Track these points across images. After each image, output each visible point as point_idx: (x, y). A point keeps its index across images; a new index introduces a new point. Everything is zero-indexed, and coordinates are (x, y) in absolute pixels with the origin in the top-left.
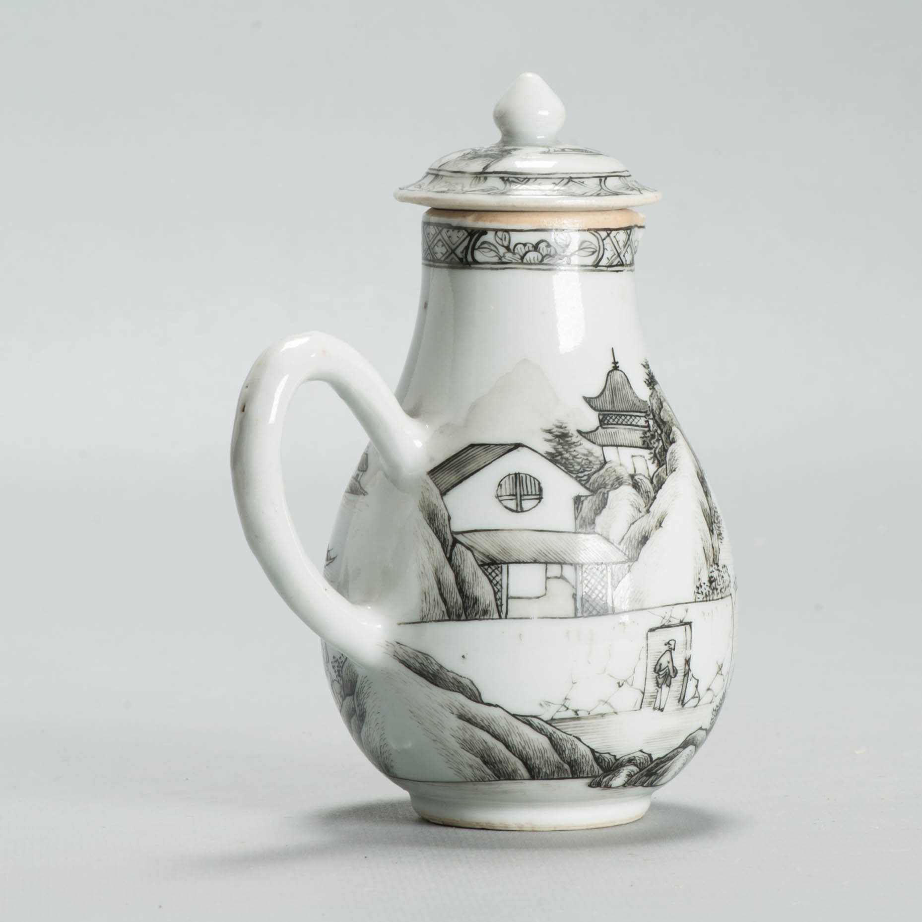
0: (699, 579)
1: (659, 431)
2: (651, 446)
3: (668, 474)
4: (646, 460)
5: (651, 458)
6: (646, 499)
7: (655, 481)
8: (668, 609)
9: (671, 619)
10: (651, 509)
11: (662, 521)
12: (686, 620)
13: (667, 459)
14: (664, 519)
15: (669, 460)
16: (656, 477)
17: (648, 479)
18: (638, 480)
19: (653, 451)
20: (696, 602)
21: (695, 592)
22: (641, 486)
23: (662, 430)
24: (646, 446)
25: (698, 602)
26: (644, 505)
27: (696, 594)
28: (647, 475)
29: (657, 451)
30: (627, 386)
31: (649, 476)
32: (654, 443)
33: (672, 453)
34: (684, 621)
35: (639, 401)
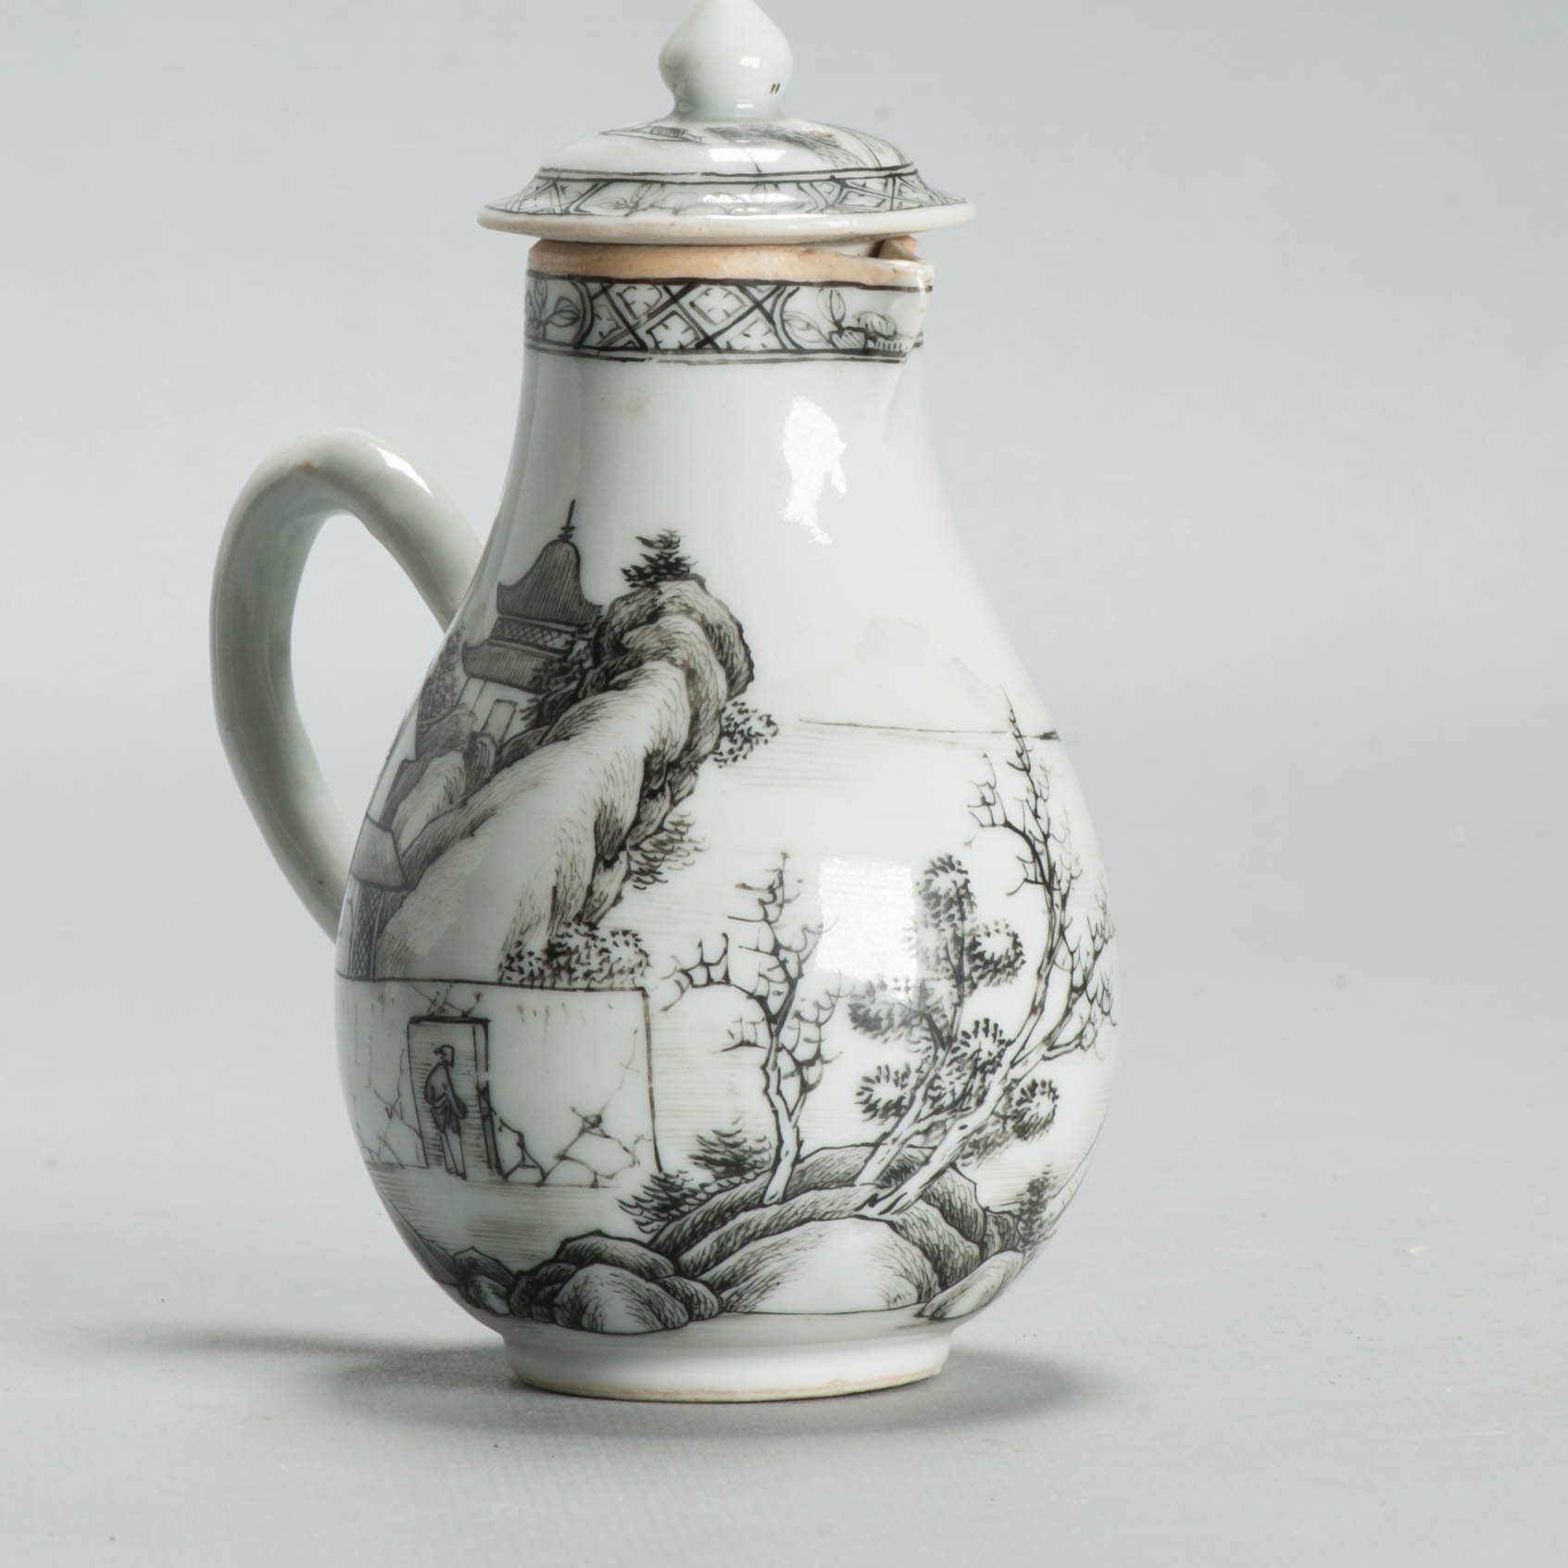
0: (519, 943)
1: (588, 664)
2: (544, 687)
3: (544, 743)
4: (515, 711)
5: (528, 709)
6: (471, 781)
7: (505, 753)
8: (442, 987)
9: (446, 1007)
10: (470, 802)
11: (479, 825)
12: (475, 1014)
13: (561, 719)
14: (483, 822)
15: (569, 717)
16: (514, 744)
17: (496, 745)
18: (480, 746)
19: (540, 697)
20: (500, 983)
21: (501, 966)
22: (477, 757)
23: (597, 662)
24: (535, 686)
25: (505, 985)
26: (462, 791)
27: (504, 969)
28: (497, 738)
29: (550, 699)
30: (570, 575)
31: (501, 741)
32: (557, 683)
33: (589, 707)
34: (470, 1015)
35: (581, 604)
